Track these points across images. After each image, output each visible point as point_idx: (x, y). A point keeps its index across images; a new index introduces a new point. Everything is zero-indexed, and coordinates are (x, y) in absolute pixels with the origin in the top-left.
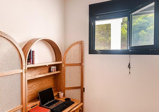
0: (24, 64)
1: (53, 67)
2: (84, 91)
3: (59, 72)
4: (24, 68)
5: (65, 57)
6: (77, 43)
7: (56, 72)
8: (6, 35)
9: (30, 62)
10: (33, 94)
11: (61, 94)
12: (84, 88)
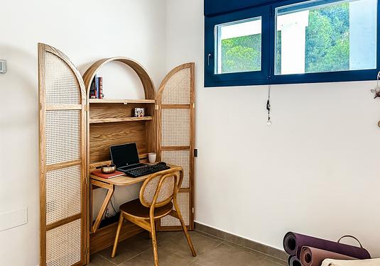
0: (84, 96)
1: (138, 109)
2: (196, 155)
3: (149, 118)
4: (84, 102)
5: (162, 92)
6: (184, 67)
7: (143, 118)
8: (57, 51)
9: (95, 95)
10: (103, 150)
11: (153, 157)
12: (196, 151)
